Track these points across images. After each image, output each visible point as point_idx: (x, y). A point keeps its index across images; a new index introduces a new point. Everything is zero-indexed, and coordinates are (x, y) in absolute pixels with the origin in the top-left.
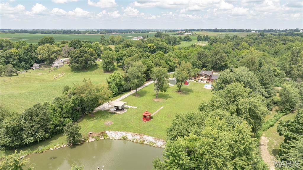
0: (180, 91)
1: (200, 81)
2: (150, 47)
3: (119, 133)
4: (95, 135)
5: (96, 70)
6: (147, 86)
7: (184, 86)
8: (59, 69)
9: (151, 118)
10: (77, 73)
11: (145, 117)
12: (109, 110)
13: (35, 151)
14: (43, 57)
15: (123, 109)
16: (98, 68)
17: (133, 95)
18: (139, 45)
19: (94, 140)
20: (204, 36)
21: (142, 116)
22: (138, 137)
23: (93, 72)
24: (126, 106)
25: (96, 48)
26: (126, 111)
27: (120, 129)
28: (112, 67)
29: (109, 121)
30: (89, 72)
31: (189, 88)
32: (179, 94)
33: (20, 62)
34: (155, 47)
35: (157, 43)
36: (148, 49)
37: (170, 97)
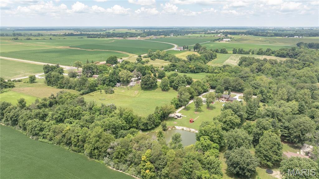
0: (208, 107)
1: (221, 101)
2: (191, 68)
3: (180, 127)
4: (171, 127)
5: (156, 89)
6: (190, 104)
7: (211, 104)
8: (133, 88)
9: (193, 122)
10: (145, 91)
11: (191, 121)
12: (174, 117)
13: (151, 132)
14: (123, 79)
15: (180, 117)
16: (158, 87)
17: (183, 109)
18: (182, 66)
19: (171, 129)
20: (239, 49)
21: (189, 120)
22: (188, 129)
23: (155, 90)
24: (182, 115)
25: (152, 68)
26: (181, 118)
27: (180, 126)
28: (167, 88)
29: (175, 122)
30: (153, 91)
31: (214, 106)
32: (207, 110)
33: (110, 83)
34: (194, 68)
35: (197, 65)
36: (189, 69)
37: (203, 111)
